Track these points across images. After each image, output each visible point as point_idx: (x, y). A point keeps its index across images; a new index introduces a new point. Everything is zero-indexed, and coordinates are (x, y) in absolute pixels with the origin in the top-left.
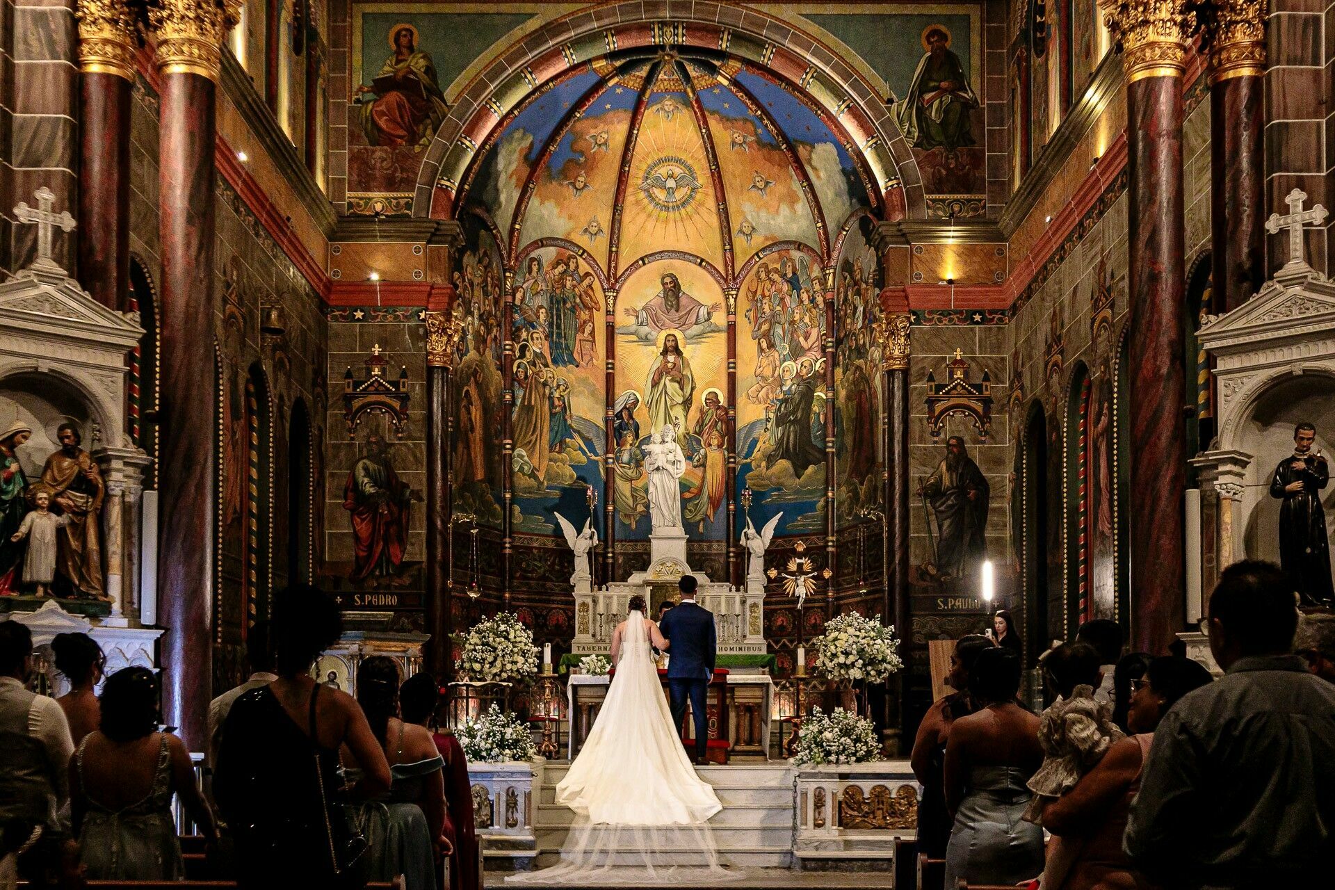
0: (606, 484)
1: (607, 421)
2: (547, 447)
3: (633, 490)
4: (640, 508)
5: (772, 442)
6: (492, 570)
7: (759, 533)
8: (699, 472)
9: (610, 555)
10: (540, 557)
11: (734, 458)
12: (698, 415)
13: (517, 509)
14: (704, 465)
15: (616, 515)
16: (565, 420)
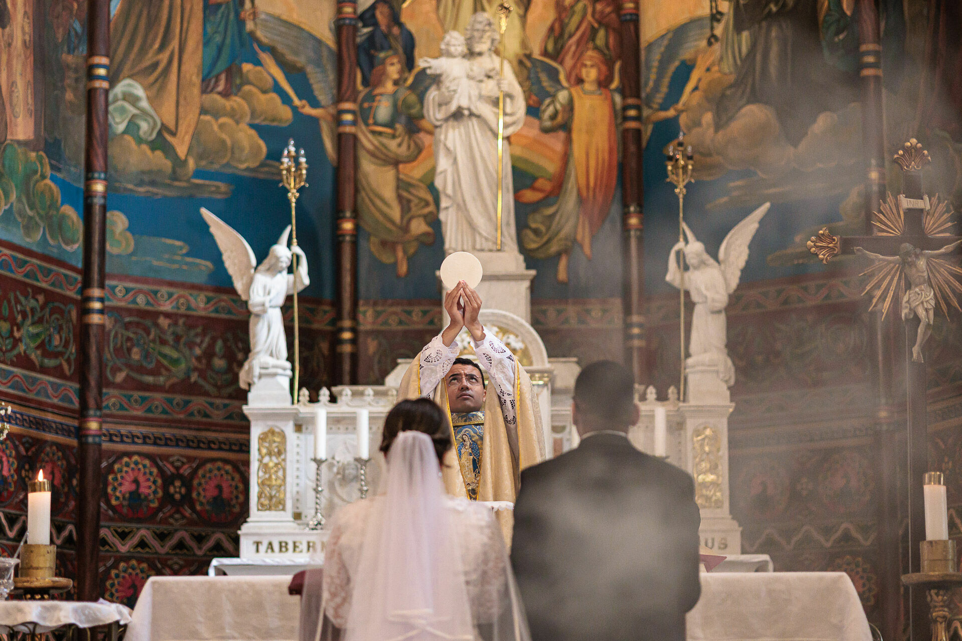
0: (337, 171)
1: (339, 27)
2: (197, 80)
3: (402, 185)
4: (419, 227)
5: (727, 66)
6: (50, 363)
7: (713, 251)
8: (556, 143)
9: (347, 335)
10: (177, 338)
11: (638, 108)
12: (551, 16)
13: (118, 221)
14: (566, 127)
15: (363, 243)
16: (241, 23)
